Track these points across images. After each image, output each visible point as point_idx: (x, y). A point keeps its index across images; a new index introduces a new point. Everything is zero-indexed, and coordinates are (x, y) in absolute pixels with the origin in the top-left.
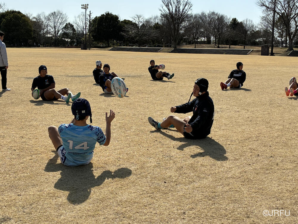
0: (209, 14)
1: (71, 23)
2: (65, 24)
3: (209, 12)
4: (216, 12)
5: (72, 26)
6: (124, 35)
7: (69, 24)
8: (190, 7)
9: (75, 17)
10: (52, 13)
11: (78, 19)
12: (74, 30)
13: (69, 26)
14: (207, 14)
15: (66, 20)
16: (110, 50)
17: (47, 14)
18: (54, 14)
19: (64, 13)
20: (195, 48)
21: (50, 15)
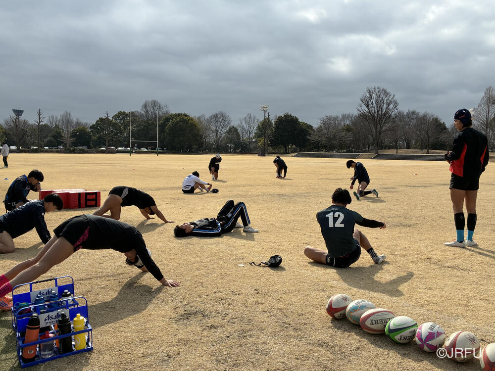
0: (407, 114)
1: (235, 126)
2: (228, 128)
3: (408, 111)
4: (417, 112)
5: (236, 130)
6: (310, 139)
7: (233, 127)
8: (396, 106)
9: (240, 120)
10: (214, 116)
11: (244, 122)
12: (238, 134)
13: (233, 131)
14: (405, 113)
15: (229, 123)
16: (294, 156)
17: (208, 116)
18: (216, 116)
19: (227, 115)
20: (397, 153)
21: (211, 117)
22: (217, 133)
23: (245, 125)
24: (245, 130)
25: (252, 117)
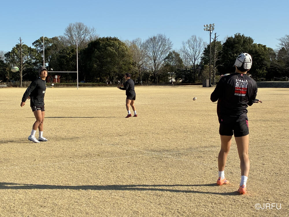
2: (168, 53)
5: (177, 55)
7: (174, 52)
9: (183, 44)
10: (151, 39)
11: (188, 45)
12: (180, 61)
15: (169, 48)
18: (153, 40)
19: (167, 38)
21: (148, 42)
22: (155, 60)
23: (188, 49)
24: (188, 55)
25: (198, 39)
